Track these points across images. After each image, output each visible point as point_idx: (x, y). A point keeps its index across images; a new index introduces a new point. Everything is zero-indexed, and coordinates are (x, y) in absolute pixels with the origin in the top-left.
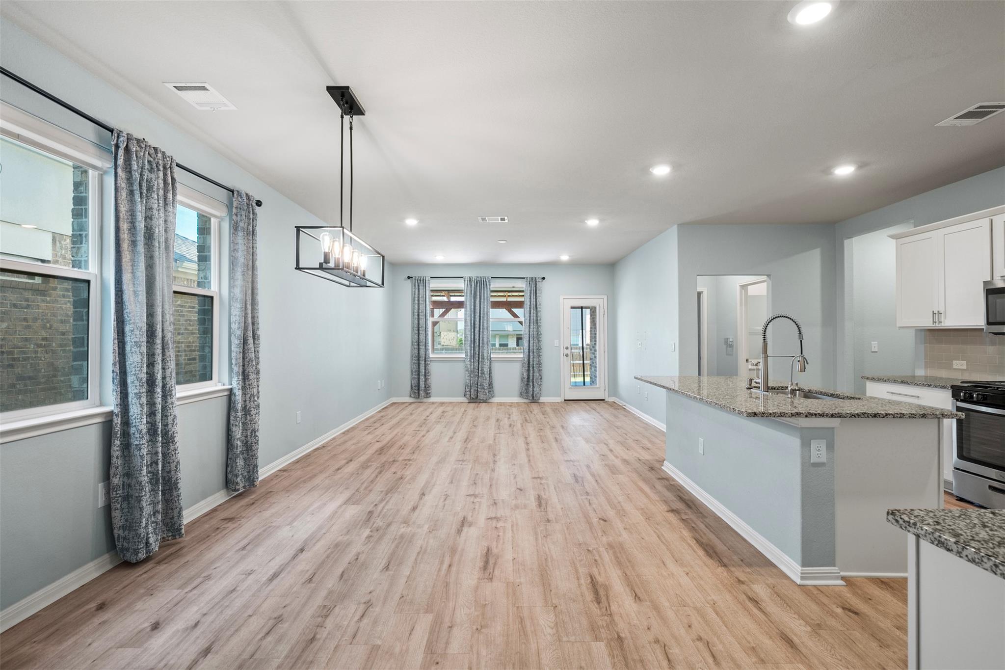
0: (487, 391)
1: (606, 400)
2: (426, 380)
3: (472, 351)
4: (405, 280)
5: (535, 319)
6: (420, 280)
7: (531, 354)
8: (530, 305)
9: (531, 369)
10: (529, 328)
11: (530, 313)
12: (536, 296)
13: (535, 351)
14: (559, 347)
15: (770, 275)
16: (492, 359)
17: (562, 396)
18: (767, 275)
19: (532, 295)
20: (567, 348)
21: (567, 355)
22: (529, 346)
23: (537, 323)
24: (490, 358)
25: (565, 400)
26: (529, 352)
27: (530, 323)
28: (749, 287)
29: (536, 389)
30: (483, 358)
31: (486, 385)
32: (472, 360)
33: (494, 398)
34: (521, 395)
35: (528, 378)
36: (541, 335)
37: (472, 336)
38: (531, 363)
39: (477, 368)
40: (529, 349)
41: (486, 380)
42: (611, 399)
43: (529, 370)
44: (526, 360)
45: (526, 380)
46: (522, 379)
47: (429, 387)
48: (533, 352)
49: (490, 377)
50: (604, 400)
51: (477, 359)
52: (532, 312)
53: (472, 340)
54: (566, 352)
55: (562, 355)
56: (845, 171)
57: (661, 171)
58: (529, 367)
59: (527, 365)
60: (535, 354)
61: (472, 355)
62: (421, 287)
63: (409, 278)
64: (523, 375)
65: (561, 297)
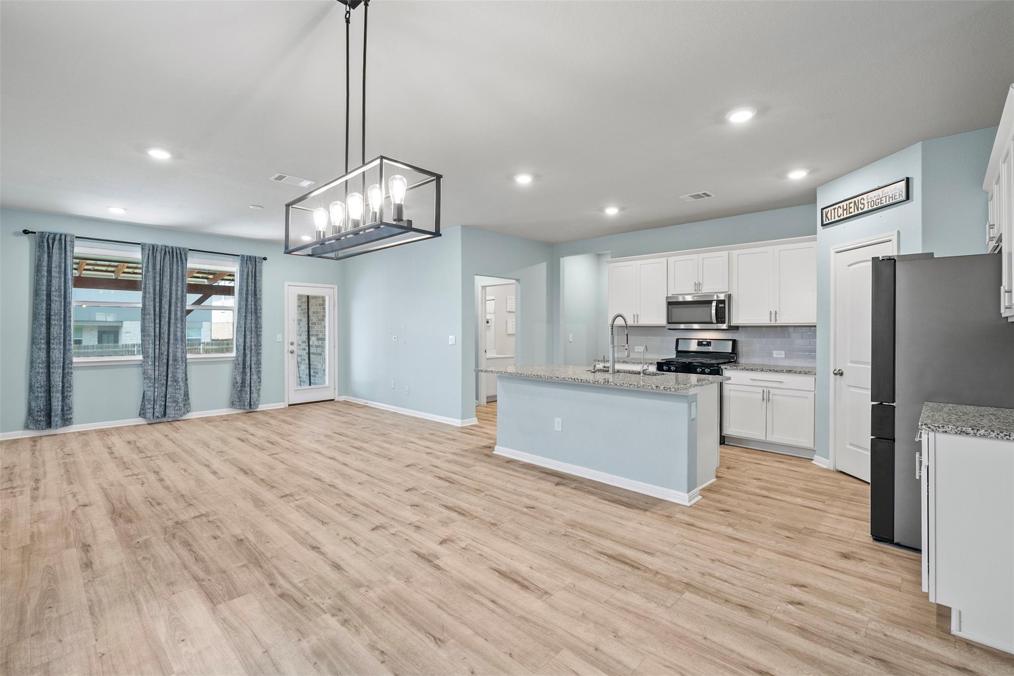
0: (181, 405)
1: (336, 400)
2: (64, 398)
3: (157, 351)
4: (16, 234)
5: (253, 308)
6: (54, 240)
7: (248, 352)
8: (247, 290)
9: (248, 370)
10: (246, 319)
11: (247, 301)
12: (255, 280)
13: (253, 348)
14: (283, 343)
15: (519, 280)
16: (187, 361)
17: (286, 399)
18: (516, 280)
19: (250, 278)
20: (292, 344)
21: (292, 352)
22: (245, 341)
23: (256, 313)
24: (186, 359)
25: (289, 405)
26: (244, 349)
27: (246, 313)
28: (487, 288)
29: (254, 395)
30: (175, 360)
31: (180, 398)
32: (157, 364)
33: (190, 414)
34: (232, 405)
35: (243, 382)
36: (261, 328)
37: (157, 330)
38: (248, 363)
39: (164, 374)
40: (245, 346)
41: (180, 389)
42: (342, 398)
43: (244, 372)
44: (241, 359)
45: (239, 385)
46: (234, 384)
47: (70, 408)
48: (251, 350)
49: (186, 385)
50: (333, 400)
51: (165, 361)
52: (249, 300)
53: (157, 334)
54: (292, 348)
55: (286, 352)
56: (612, 211)
57: (524, 180)
58: (244, 368)
59: (241, 366)
60: (253, 351)
61: (157, 355)
62: (56, 251)
63: (26, 232)
64: (235, 379)
65: (286, 283)
